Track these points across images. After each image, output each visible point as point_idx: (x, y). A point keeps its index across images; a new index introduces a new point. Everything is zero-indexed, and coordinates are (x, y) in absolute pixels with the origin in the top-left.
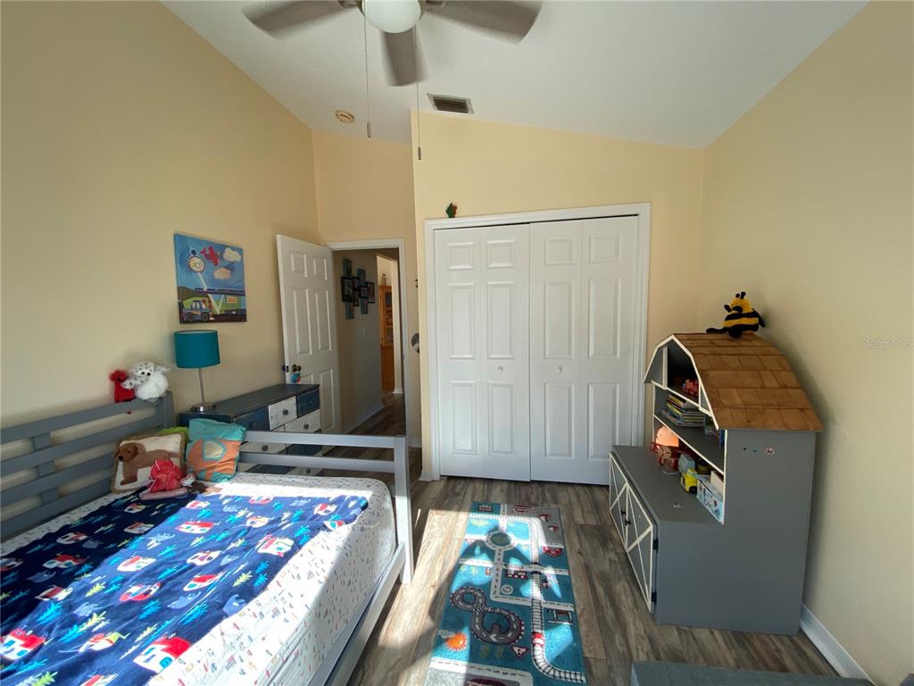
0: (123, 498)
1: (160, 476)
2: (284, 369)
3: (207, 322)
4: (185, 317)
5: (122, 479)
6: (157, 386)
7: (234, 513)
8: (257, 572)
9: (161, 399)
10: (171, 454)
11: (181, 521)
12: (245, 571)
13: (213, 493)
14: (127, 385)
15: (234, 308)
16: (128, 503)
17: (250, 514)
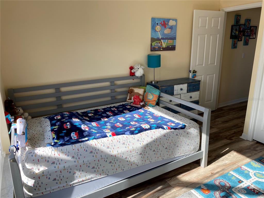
0: (127, 103)
1: (135, 100)
2: (190, 72)
3: (159, 51)
4: (153, 49)
5: (129, 98)
6: (140, 72)
7: (147, 116)
8: (137, 129)
9: (141, 77)
10: (140, 95)
11: (135, 113)
12: (134, 128)
13: (147, 109)
14: (133, 71)
15: (171, 45)
16: (128, 105)
17: (151, 118)
